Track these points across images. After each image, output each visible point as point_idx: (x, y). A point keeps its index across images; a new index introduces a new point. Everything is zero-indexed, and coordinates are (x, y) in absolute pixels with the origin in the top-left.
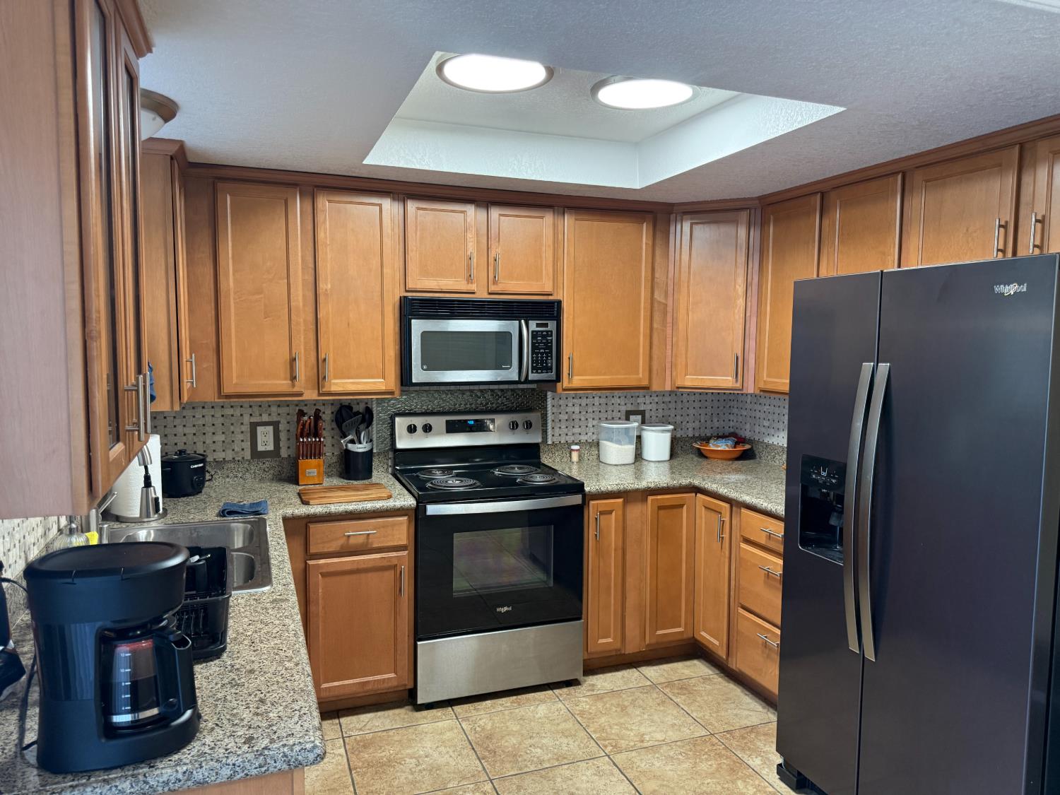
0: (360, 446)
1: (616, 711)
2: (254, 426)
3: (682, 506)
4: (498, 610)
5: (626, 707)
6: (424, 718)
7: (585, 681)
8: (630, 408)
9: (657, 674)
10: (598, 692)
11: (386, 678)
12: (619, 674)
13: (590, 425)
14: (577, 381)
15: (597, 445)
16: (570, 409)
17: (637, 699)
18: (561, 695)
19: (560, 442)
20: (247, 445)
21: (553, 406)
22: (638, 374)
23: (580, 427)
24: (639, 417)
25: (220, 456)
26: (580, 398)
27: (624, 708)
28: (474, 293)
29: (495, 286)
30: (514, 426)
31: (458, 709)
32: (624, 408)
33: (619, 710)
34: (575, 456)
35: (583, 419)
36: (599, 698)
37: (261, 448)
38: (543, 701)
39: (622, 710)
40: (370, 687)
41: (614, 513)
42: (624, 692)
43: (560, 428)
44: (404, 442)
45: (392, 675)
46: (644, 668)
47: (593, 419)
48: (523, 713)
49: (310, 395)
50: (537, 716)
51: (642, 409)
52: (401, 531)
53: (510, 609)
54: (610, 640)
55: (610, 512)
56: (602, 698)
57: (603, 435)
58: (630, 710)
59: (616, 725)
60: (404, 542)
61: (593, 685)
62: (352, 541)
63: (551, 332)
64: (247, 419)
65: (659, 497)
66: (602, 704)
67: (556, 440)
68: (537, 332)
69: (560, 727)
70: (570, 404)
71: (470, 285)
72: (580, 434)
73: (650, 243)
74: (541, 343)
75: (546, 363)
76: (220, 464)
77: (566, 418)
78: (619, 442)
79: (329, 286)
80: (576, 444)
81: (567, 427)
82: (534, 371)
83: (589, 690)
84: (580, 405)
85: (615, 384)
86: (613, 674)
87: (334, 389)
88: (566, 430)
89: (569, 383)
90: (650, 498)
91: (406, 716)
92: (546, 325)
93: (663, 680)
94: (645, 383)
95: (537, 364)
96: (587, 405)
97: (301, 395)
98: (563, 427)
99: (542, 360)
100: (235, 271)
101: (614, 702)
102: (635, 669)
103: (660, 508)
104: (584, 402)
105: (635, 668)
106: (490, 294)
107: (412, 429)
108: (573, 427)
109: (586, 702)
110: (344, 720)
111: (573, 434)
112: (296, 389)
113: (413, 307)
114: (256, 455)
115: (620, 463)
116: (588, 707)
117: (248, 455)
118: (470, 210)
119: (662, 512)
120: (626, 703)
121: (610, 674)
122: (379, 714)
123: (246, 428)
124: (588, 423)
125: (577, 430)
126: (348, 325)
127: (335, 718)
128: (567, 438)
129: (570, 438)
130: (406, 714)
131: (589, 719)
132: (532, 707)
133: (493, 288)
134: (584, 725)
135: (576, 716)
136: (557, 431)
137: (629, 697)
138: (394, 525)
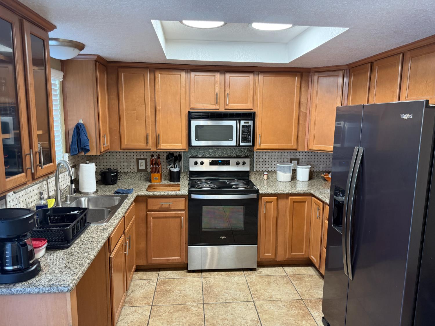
0: (175, 169)
1: (266, 284)
2: (138, 160)
3: (305, 202)
4: (221, 237)
5: (271, 283)
6: (190, 276)
7: (259, 269)
8: (292, 157)
9: (290, 271)
10: (262, 275)
11: (176, 259)
12: (274, 269)
13: (273, 164)
14: (263, 146)
15: (275, 172)
16: (264, 157)
17: (277, 280)
18: (246, 274)
19: (259, 171)
20: (136, 167)
21: (257, 156)
22: (291, 143)
23: (269, 165)
24: (296, 162)
25: (126, 170)
26: (269, 153)
27: (269, 283)
28: (218, 109)
29: (227, 106)
30: (238, 164)
31: (204, 274)
32: (289, 158)
33: (267, 283)
34: (265, 177)
35: (270, 161)
36: (261, 277)
37: (140, 168)
38: (238, 275)
39: (268, 284)
40: (170, 261)
41: (273, 203)
42: (273, 276)
43: (260, 165)
44: (193, 168)
45: (179, 258)
46: (286, 267)
47: (275, 162)
48: (228, 279)
49: (154, 149)
50: (233, 281)
51: (298, 158)
52: (182, 204)
53: (226, 237)
54: (270, 254)
55: (271, 202)
56: (262, 278)
57: (277, 169)
58: (272, 284)
59: (263, 289)
60: (183, 208)
61: (261, 272)
62: (163, 206)
63: (251, 125)
64: (135, 157)
65: (294, 197)
66: (261, 280)
67: (258, 170)
68: (244, 125)
69: (240, 287)
70: (265, 155)
71: (217, 106)
72: (268, 168)
73: (299, 86)
74: (246, 130)
75: (248, 139)
76: (126, 173)
77: (263, 161)
78: (284, 172)
79: (160, 107)
80: (267, 172)
81: (263, 165)
82: (243, 142)
83: (259, 274)
84: (269, 156)
85: (280, 148)
86: (272, 268)
87: (162, 147)
88: (262, 166)
89: (259, 147)
90: (290, 197)
91: (183, 274)
92: (248, 123)
93: (292, 273)
94: (295, 147)
95: (244, 139)
96: (272, 156)
97: (150, 149)
98: (261, 164)
99: (246, 137)
100: (125, 102)
101: (267, 280)
102: (282, 268)
103: (294, 202)
104: (271, 154)
105: (282, 267)
106: (225, 109)
107: (196, 163)
108: (266, 165)
109: (255, 278)
110: (161, 272)
111: (266, 168)
112: (148, 147)
113: (192, 116)
114: (139, 170)
115: (284, 181)
116: (255, 280)
117: (136, 170)
118: (217, 75)
119: (295, 204)
120: (271, 281)
121: (270, 268)
122: (174, 272)
123: (135, 160)
124: (272, 163)
125: (267, 166)
126: (168, 122)
127: (158, 271)
128: (263, 169)
129: (264, 170)
130: (184, 273)
131: (253, 285)
132: (232, 277)
133: (226, 107)
134: (250, 287)
135: (248, 283)
136: (258, 166)
137: (274, 278)
138: (180, 201)
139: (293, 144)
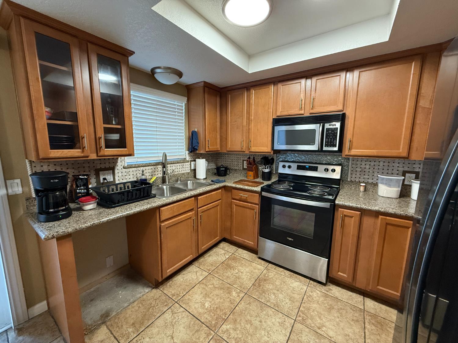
0: (266, 170)
1: (326, 307)
2: (243, 161)
3: (409, 228)
4: (288, 238)
5: (333, 308)
7: (329, 286)
8: (406, 169)
9: (372, 306)
10: (328, 294)
11: (250, 243)
12: (350, 293)
14: (354, 152)
15: (376, 185)
16: (363, 166)
17: (344, 309)
18: (311, 284)
19: (355, 181)
20: (242, 166)
22: (399, 150)
23: (369, 175)
24: (414, 175)
25: (236, 168)
27: (331, 308)
28: (303, 114)
29: (312, 110)
30: (326, 170)
31: (270, 265)
32: (401, 169)
33: (328, 307)
34: (362, 189)
35: (371, 172)
36: (326, 296)
37: (244, 167)
38: (301, 282)
39: (329, 308)
40: (246, 243)
41: (353, 218)
42: (342, 302)
43: (356, 174)
45: (253, 243)
46: (369, 299)
47: (378, 172)
48: (288, 281)
49: (247, 152)
50: (291, 285)
51: (417, 171)
52: (256, 199)
53: (293, 240)
54: (345, 275)
56: (326, 297)
57: (379, 181)
58: (333, 311)
59: (318, 312)
61: (331, 290)
62: (242, 197)
63: (337, 128)
65: (388, 218)
66: (324, 299)
67: (353, 179)
68: (329, 129)
69: (293, 295)
70: (364, 164)
71: (301, 111)
72: (368, 179)
74: (331, 133)
75: (333, 143)
76: (236, 170)
77: (360, 170)
78: (390, 186)
79: (253, 118)
80: (365, 183)
81: (360, 175)
82: (326, 146)
83: (326, 290)
84: (370, 165)
86: (347, 291)
87: (252, 150)
88: (359, 176)
89: (348, 152)
90: (380, 217)
92: (335, 125)
93: (373, 311)
94: (405, 154)
95: (328, 143)
96: (374, 165)
97: (245, 152)
98: (358, 174)
99: (331, 141)
101: (330, 303)
102: (362, 297)
103: (387, 224)
104: (372, 164)
105: (364, 296)
106: (310, 114)
107: (284, 166)
108: (364, 175)
109: (318, 294)
110: (240, 250)
111: (364, 178)
112: (243, 150)
113: (278, 121)
114: (244, 169)
116: (316, 296)
117: (242, 168)
118: (303, 81)
120: (336, 307)
121: (345, 291)
124: (374, 174)
125: (366, 177)
126: (258, 129)
127: (238, 247)
128: (360, 180)
129: (362, 180)
131: (309, 301)
132: (294, 281)
133: (312, 111)
134: (304, 301)
135: (305, 296)
136: (354, 176)
137: (341, 305)
138: (254, 196)
139: (401, 151)
